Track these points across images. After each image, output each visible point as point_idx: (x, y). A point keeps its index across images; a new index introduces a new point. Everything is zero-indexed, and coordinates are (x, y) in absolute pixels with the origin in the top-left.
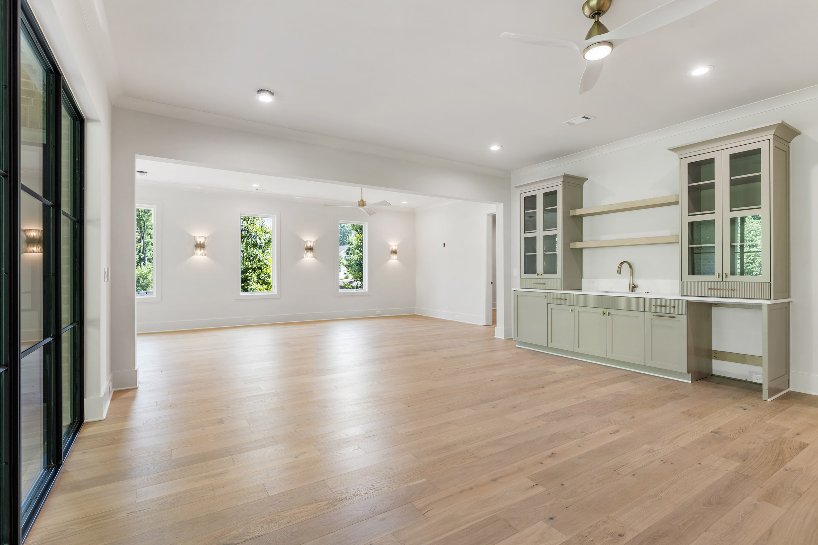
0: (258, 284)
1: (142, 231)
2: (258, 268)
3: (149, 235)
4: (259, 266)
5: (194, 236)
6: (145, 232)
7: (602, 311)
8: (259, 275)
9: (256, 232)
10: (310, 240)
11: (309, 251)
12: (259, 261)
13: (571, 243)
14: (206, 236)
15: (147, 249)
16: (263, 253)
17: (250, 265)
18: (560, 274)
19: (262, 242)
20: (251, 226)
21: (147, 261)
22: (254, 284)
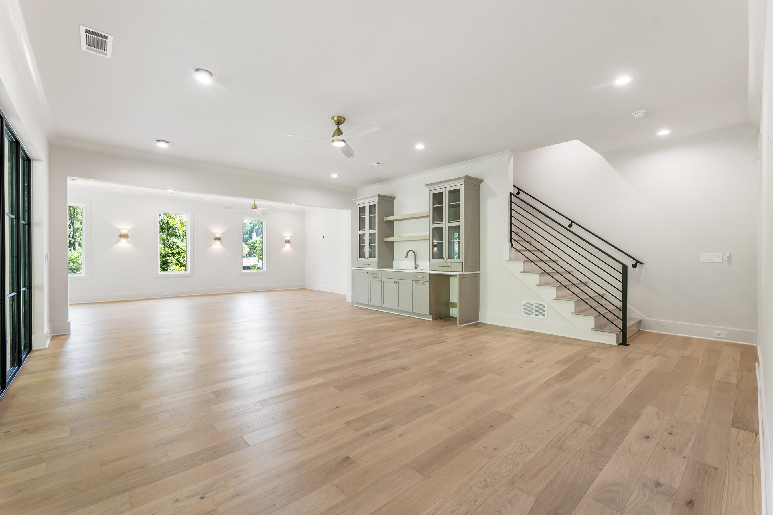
0: (177, 265)
1: (72, 218)
2: (177, 253)
3: (79, 221)
4: (178, 252)
5: (118, 228)
6: (75, 218)
7: (393, 280)
8: (178, 258)
9: (175, 224)
10: (218, 232)
11: (217, 240)
12: (178, 247)
13: (384, 238)
14: (129, 229)
15: (77, 234)
16: (182, 241)
17: (170, 251)
18: (376, 259)
19: (181, 233)
20: (171, 220)
21: (77, 246)
22: (173, 265)
